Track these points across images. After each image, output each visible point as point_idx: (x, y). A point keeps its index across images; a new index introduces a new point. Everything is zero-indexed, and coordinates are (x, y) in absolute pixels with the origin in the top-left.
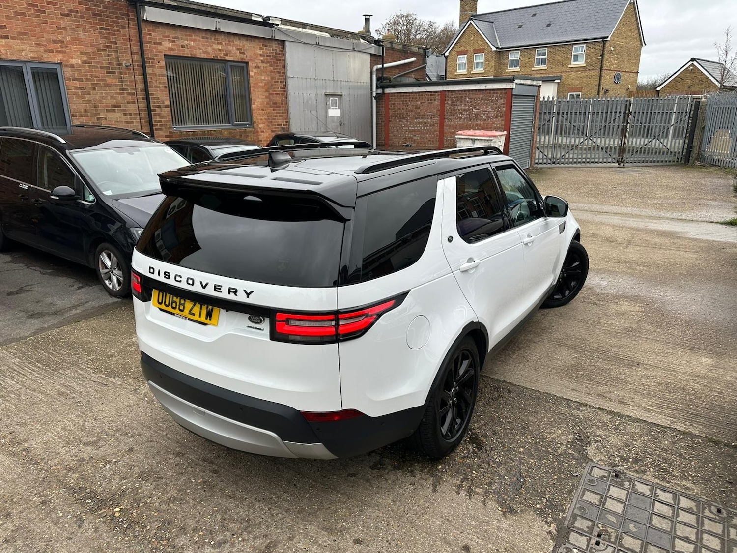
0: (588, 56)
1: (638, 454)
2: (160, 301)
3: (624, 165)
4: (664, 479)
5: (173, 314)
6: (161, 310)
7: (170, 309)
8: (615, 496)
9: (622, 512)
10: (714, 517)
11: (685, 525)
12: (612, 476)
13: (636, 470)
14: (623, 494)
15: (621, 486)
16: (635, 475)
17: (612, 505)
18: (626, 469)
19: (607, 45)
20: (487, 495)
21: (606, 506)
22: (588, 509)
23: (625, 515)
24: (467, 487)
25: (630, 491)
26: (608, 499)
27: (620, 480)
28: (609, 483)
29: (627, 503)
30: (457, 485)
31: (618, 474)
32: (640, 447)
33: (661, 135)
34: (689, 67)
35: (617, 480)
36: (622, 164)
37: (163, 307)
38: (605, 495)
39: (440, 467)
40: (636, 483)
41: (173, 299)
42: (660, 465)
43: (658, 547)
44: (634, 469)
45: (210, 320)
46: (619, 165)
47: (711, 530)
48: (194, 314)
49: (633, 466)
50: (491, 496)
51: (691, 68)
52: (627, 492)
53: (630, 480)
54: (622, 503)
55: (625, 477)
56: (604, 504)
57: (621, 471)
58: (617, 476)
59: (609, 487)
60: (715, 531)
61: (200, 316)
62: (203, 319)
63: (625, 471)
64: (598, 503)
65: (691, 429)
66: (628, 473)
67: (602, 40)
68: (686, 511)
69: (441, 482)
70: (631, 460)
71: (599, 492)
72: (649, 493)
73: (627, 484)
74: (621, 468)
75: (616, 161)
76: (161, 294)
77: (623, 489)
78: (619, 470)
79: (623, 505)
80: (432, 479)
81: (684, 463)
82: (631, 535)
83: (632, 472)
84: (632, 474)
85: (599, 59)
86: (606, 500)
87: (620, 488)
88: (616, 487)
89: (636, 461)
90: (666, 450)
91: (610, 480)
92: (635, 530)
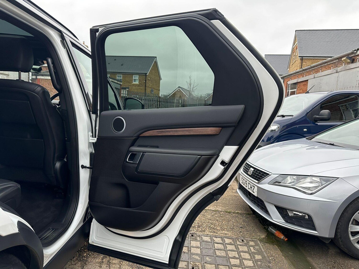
0: (140, 81)
1: (199, 224)
4: (214, 232)
8: (194, 245)
9: (200, 252)
10: (242, 244)
11: (231, 251)
12: (190, 236)
13: (200, 231)
14: (198, 244)
15: (196, 240)
16: (201, 233)
17: (195, 250)
18: (196, 231)
19: (147, 77)
20: (121, 263)
21: (191, 252)
22: (183, 256)
23: (203, 254)
24: (106, 262)
25: (201, 241)
26: (191, 248)
27: (194, 237)
28: (189, 240)
29: (201, 247)
30: (99, 262)
31: (193, 234)
32: (199, 220)
34: (178, 90)
35: (193, 237)
38: (189, 246)
39: (85, 254)
40: (202, 237)
42: (210, 226)
43: (224, 265)
44: (199, 231)
47: (243, 250)
49: (198, 229)
50: (124, 263)
51: (179, 90)
52: (199, 242)
53: (199, 236)
54: (199, 248)
55: (197, 235)
56: (190, 251)
57: (194, 233)
58: (192, 236)
59: (190, 242)
60: (245, 250)
63: (196, 233)
64: (187, 251)
65: (217, 209)
66: (197, 233)
67: (145, 74)
68: (229, 244)
69: (87, 263)
70: (196, 227)
71: (186, 246)
72: (210, 240)
73: (198, 238)
74: (193, 231)
77: (197, 241)
78: (192, 232)
79: (200, 249)
80: (80, 263)
81: (220, 223)
82: (209, 263)
83: (199, 232)
84: (199, 233)
85: (144, 82)
86: (190, 249)
87: (196, 241)
88: (194, 241)
89: (199, 227)
90: (210, 219)
91: (189, 238)
92: (210, 260)
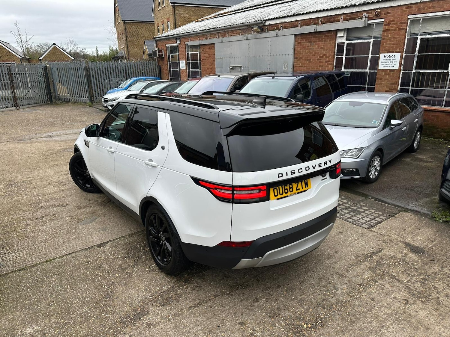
2: (276, 194)
3: (20, 108)
5: (287, 196)
6: (278, 199)
7: (284, 195)
33: (33, 87)
36: (18, 107)
37: (279, 196)
41: (284, 188)
45: (308, 187)
46: (17, 108)
48: (299, 189)
61: (302, 188)
62: (304, 189)
75: (14, 106)
76: (276, 190)
